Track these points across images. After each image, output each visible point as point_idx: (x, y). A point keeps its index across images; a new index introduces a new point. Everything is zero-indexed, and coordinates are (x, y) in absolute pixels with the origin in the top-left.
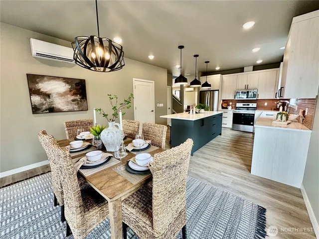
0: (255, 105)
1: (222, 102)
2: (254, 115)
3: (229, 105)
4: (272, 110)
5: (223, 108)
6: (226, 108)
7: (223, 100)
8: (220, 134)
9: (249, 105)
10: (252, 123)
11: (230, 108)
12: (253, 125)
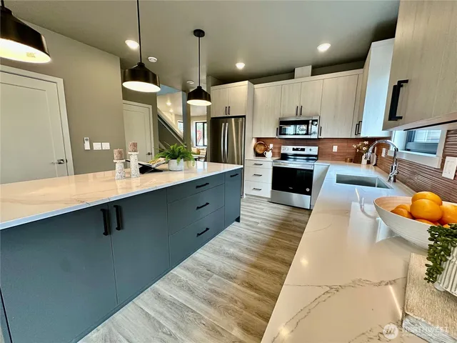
0: (314, 150)
1: (254, 142)
2: (312, 171)
3: (267, 150)
4: (346, 161)
5: (257, 155)
6: (263, 155)
7: (258, 139)
8: (238, 220)
9: (303, 150)
10: (308, 190)
11: (269, 154)
12: (309, 193)
